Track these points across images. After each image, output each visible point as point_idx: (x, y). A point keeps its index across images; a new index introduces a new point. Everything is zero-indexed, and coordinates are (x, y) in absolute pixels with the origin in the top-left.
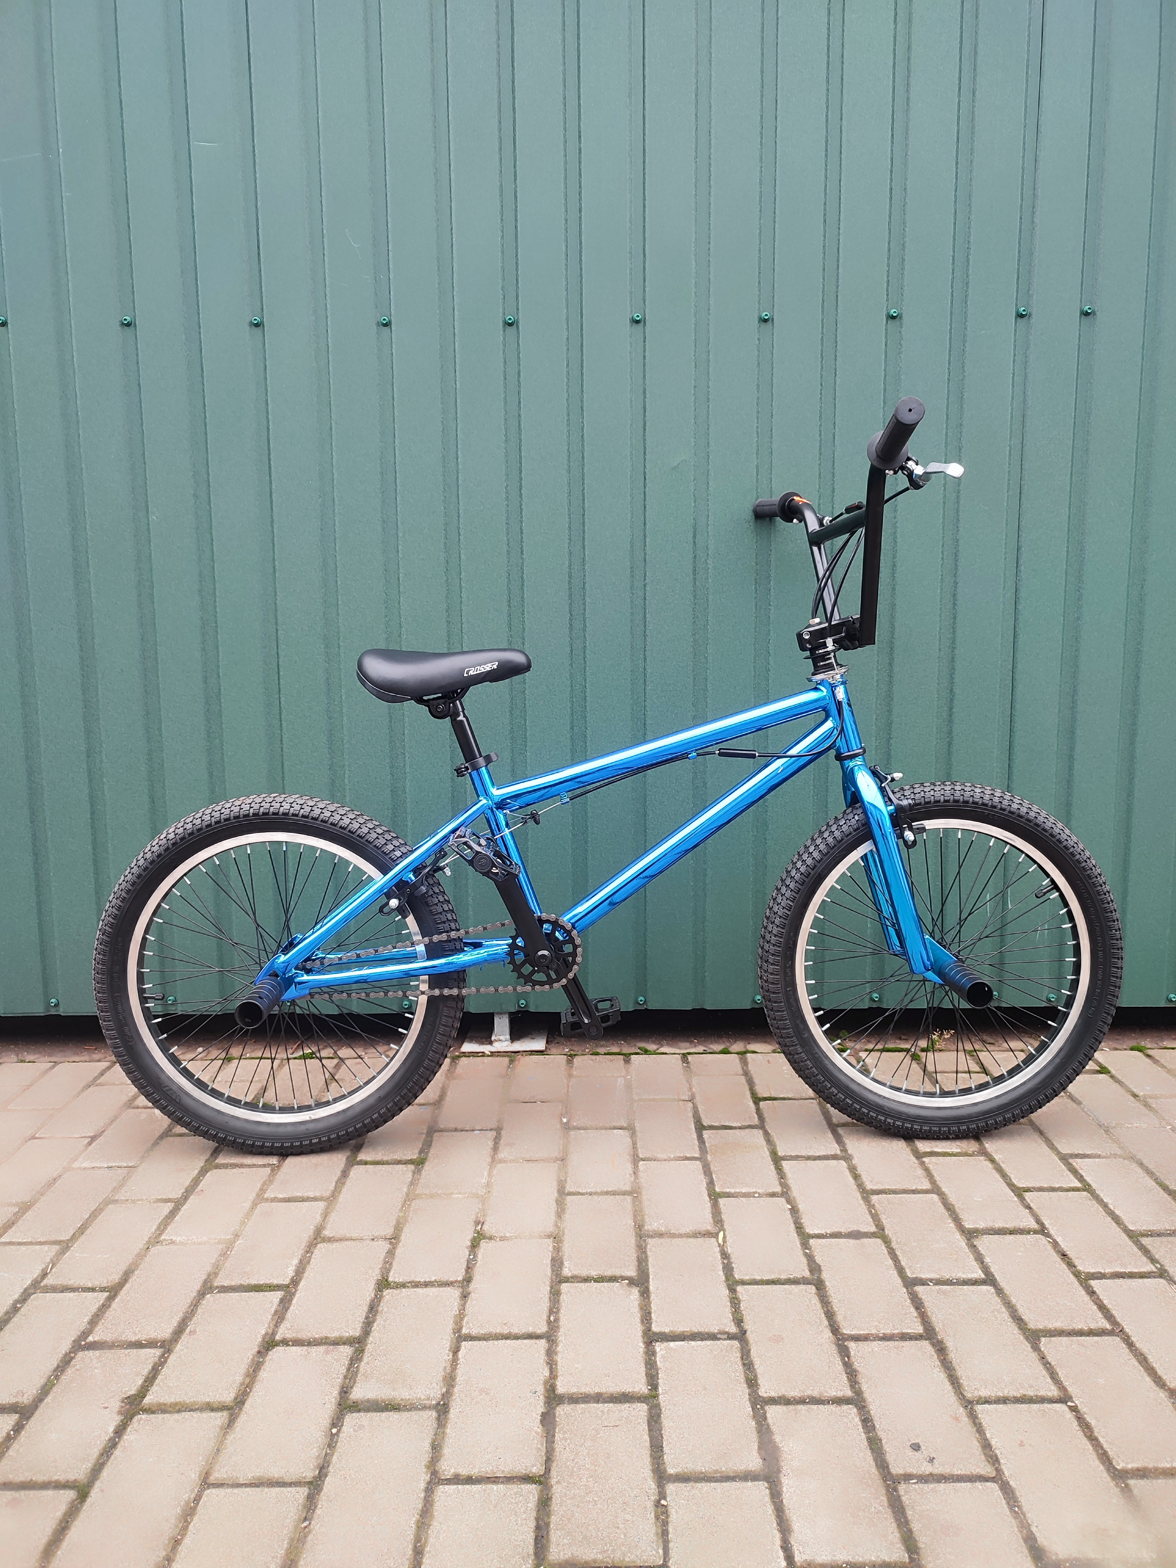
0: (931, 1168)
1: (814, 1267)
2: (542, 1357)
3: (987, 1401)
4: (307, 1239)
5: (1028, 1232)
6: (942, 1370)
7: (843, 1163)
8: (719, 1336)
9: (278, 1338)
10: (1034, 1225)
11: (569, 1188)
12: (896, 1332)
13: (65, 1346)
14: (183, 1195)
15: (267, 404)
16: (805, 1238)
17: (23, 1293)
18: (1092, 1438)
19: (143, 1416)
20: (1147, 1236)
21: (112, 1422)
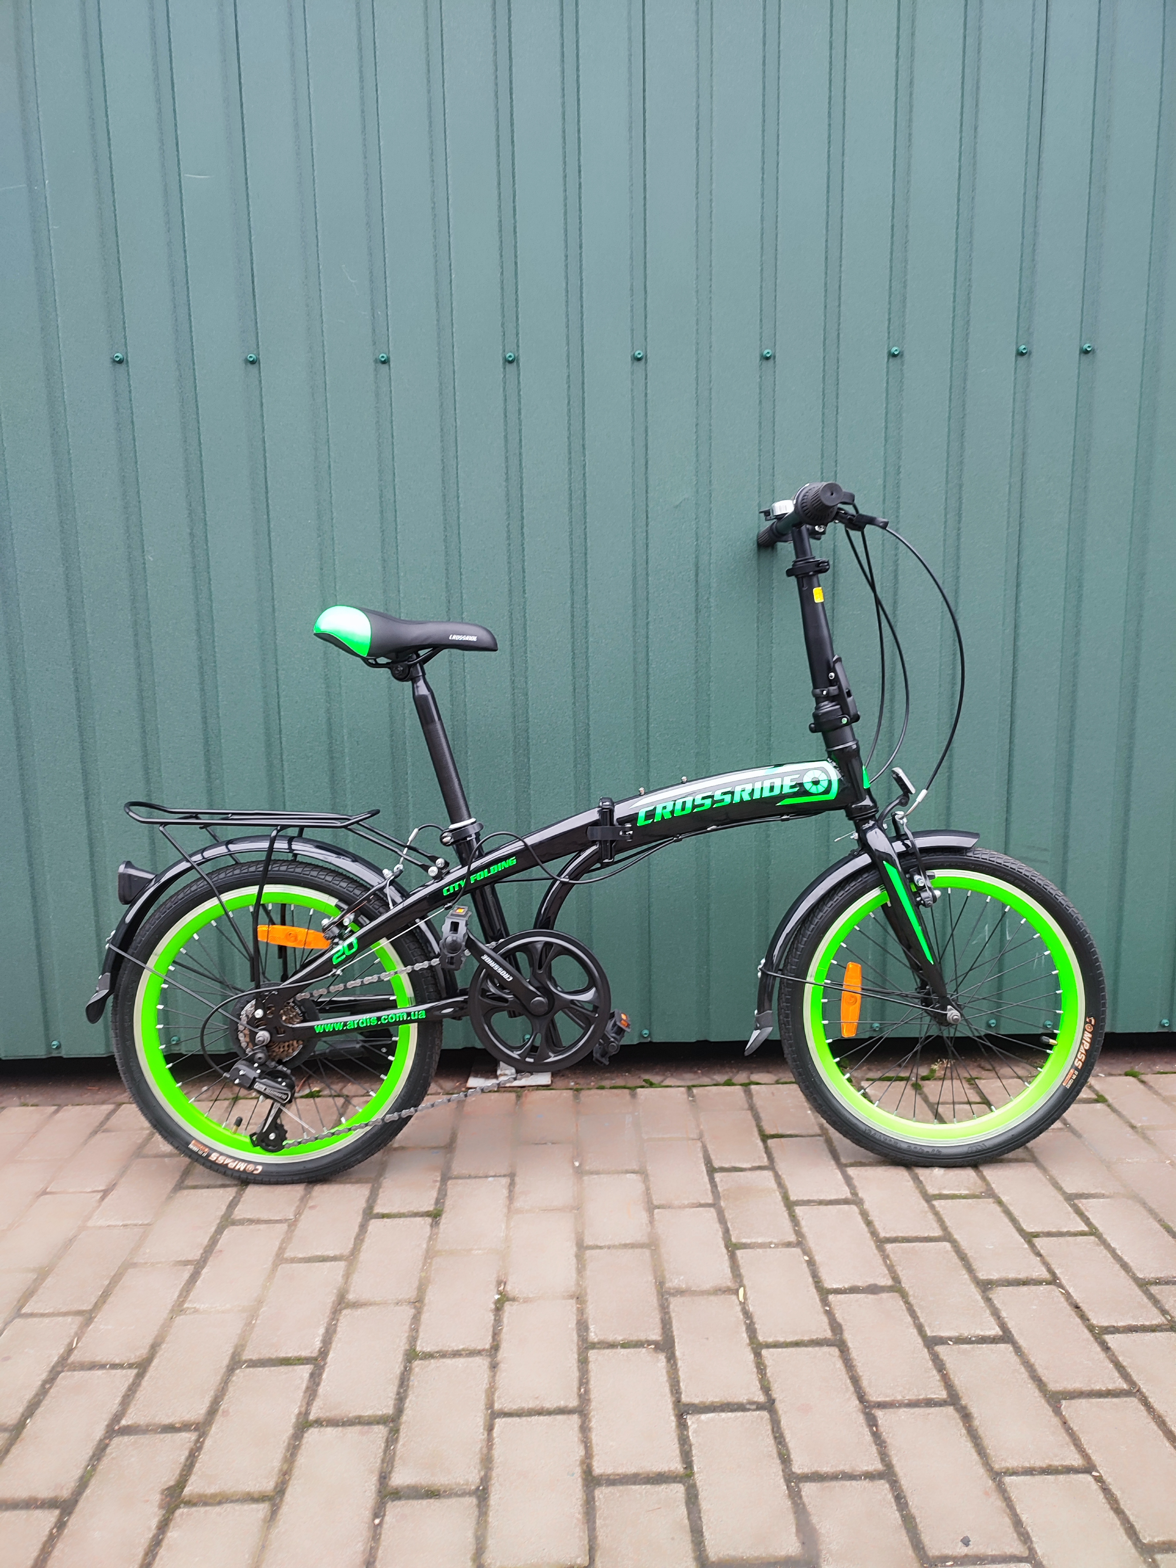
0: (941, 1213)
1: (836, 1327)
2: (574, 1435)
3: (1014, 1473)
4: (331, 1305)
5: (1038, 1282)
6: (969, 1439)
7: (854, 1208)
8: (748, 1406)
9: (312, 1417)
10: (1046, 1275)
11: (589, 1241)
12: (921, 1397)
13: (99, 1432)
14: (202, 1257)
15: (264, 442)
16: (824, 1293)
17: (51, 1371)
18: (1118, 1511)
19: (186, 1510)
20: (1156, 1283)
21: (153, 1516)
